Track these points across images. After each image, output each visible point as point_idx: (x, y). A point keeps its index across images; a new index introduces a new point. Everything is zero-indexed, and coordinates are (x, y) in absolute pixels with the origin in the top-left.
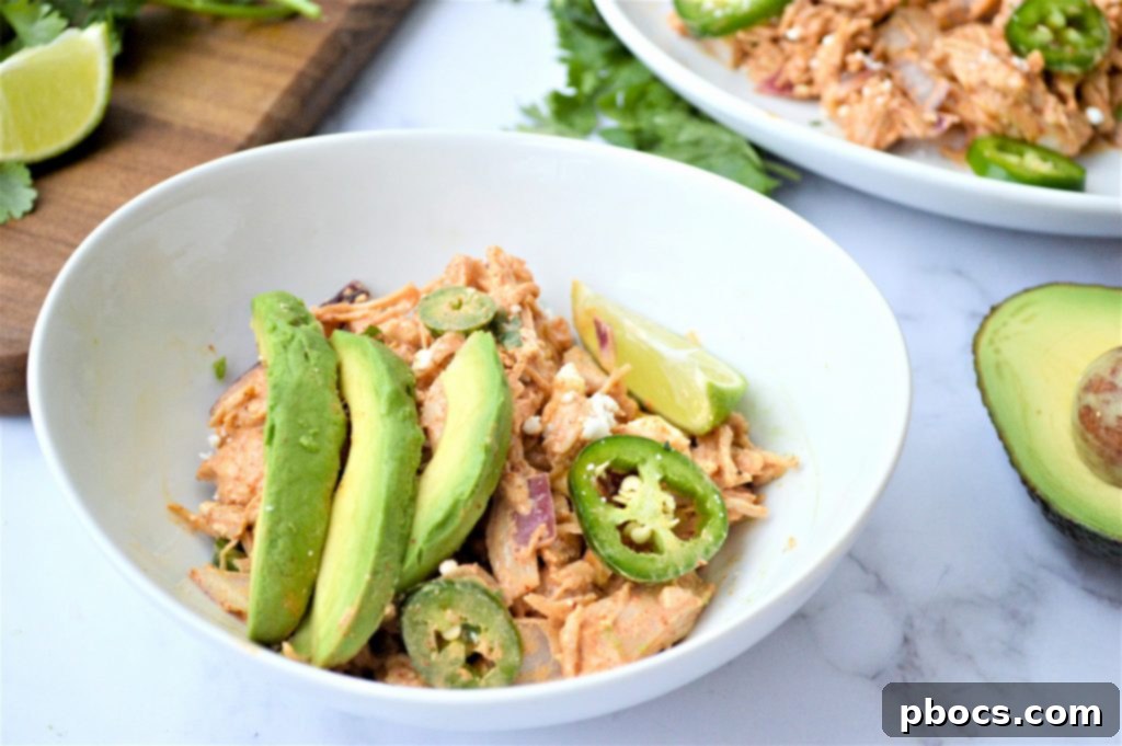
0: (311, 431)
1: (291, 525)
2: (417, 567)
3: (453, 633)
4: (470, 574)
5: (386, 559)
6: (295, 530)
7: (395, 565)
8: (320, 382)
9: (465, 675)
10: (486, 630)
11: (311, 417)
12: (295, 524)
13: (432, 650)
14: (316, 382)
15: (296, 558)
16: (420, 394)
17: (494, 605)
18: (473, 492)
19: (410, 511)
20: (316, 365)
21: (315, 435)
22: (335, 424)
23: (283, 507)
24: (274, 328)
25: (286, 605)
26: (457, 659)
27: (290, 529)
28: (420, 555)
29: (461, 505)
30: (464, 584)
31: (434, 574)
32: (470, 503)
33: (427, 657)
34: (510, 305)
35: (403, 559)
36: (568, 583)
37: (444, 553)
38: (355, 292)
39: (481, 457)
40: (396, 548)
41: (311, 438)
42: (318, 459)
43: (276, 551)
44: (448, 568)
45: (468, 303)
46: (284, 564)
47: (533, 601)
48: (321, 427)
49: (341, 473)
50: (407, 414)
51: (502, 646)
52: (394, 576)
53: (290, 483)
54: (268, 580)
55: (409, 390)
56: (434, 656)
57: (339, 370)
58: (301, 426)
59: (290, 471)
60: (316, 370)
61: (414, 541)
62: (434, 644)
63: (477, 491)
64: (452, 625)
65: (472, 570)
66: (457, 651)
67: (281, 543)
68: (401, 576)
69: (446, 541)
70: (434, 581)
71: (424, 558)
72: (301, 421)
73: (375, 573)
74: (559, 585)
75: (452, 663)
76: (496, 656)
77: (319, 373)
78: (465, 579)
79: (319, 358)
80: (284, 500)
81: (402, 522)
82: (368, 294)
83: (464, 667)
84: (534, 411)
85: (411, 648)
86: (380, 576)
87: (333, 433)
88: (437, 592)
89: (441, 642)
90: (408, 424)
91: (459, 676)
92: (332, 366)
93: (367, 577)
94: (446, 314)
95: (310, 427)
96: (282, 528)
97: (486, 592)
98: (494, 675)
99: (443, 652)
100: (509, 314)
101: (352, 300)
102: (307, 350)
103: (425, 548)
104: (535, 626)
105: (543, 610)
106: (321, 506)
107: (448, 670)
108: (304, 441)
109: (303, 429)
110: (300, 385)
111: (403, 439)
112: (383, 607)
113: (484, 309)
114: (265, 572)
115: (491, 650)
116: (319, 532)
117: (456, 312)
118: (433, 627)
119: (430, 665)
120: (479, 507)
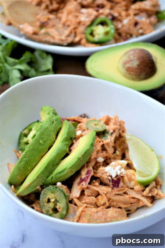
0: (44, 140)
1: (27, 159)
2: (50, 181)
3: (52, 200)
4: (63, 188)
5: (42, 175)
6: (28, 161)
7: (45, 178)
8: (53, 130)
9: (51, 212)
10: (61, 203)
11: (46, 137)
12: (28, 160)
13: (46, 202)
14: (51, 129)
15: (25, 167)
16: (74, 141)
17: (64, 198)
18: (71, 168)
19: (55, 167)
20: (54, 125)
21: (44, 141)
22: (51, 141)
23: (27, 154)
24: (49, 113)
25: (18, 178)
26: (51, 207)
27: (27, 160)
28: (52, 178)
29: (67, 169)
30: (60, 189)
31: (55, 184)
32: (69, 170)
33: (44, 203)
34: (110, 130)
35: (48, 177)
36: (87, 201)
37: (59, 180)
38: (85, 116)
39: (77, 160)
40: (47, 174)
41: (43, 141)
42: (42, 147)
43: (20, 164)
44: (59, 184)
45: (99, 125)
46: (21, 168)
47: (76, 201)
48: (47, 140)
49: (47, 152)
50: (67, 144)
51: (63, 208)
52: (43, 180)
53: (32, 150)
54: (16, 170)
55: (71, 139)
56: (46, 204)
57: (60, 129)
58: (42, 138)
59: (34, 147)
60: (53, 126)
61: (52, 174)
62: (47, 201)
63: (72, 168)
64: (53, 198)
65: (65, 187)
66: (51, 205)
67: (22, 163)
68: (45, 181)
69: (61, 177)
70: (53, 186)
71: (53, 179)
72: (42, 137)
73: (38, 177)
74: (85, 200)
75: (49, 208)
76: (60, 210)
77: (54, 127)
78: (61, 188)
79: (56, 124)
80: (28, 153)
81: (52, 168)
82: (88, 118)
83: (52, 209)
84: (103, 157)
85: (41, 199)
86: (39, 179)
87: (49, 142)
88: (52, 188)
89: (49, 201)
90: (66, 146)
91: (50, 211)
92: (59, 127)
93: (35, 177)
94: (92, 126)
95: (44, 139)
96: (25, 159)
97: (64, 194)
98: (58, 215)
99: (48, 204)
100: (109, 132)
101: (84, 117)
102: (54, 121)
103: (54, 176)
104: (74, 207)
105: (77, 204)
106: (37, 158)
107: (47, 208)
108: (41, 141)
109: (42, 139)
110: (47, 128)
111: (62, 149)
112: (37, 186)
113: (102, 128)
114: (16, 168)
115: (60, 208)
116: (34, 164)
117: (95, 126)
118: (48, 197)
119: (44, 205)
120: (72, 172)
